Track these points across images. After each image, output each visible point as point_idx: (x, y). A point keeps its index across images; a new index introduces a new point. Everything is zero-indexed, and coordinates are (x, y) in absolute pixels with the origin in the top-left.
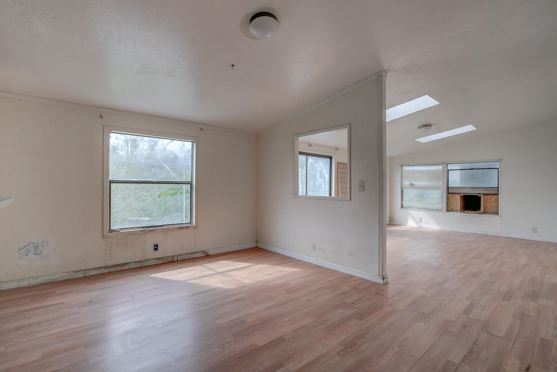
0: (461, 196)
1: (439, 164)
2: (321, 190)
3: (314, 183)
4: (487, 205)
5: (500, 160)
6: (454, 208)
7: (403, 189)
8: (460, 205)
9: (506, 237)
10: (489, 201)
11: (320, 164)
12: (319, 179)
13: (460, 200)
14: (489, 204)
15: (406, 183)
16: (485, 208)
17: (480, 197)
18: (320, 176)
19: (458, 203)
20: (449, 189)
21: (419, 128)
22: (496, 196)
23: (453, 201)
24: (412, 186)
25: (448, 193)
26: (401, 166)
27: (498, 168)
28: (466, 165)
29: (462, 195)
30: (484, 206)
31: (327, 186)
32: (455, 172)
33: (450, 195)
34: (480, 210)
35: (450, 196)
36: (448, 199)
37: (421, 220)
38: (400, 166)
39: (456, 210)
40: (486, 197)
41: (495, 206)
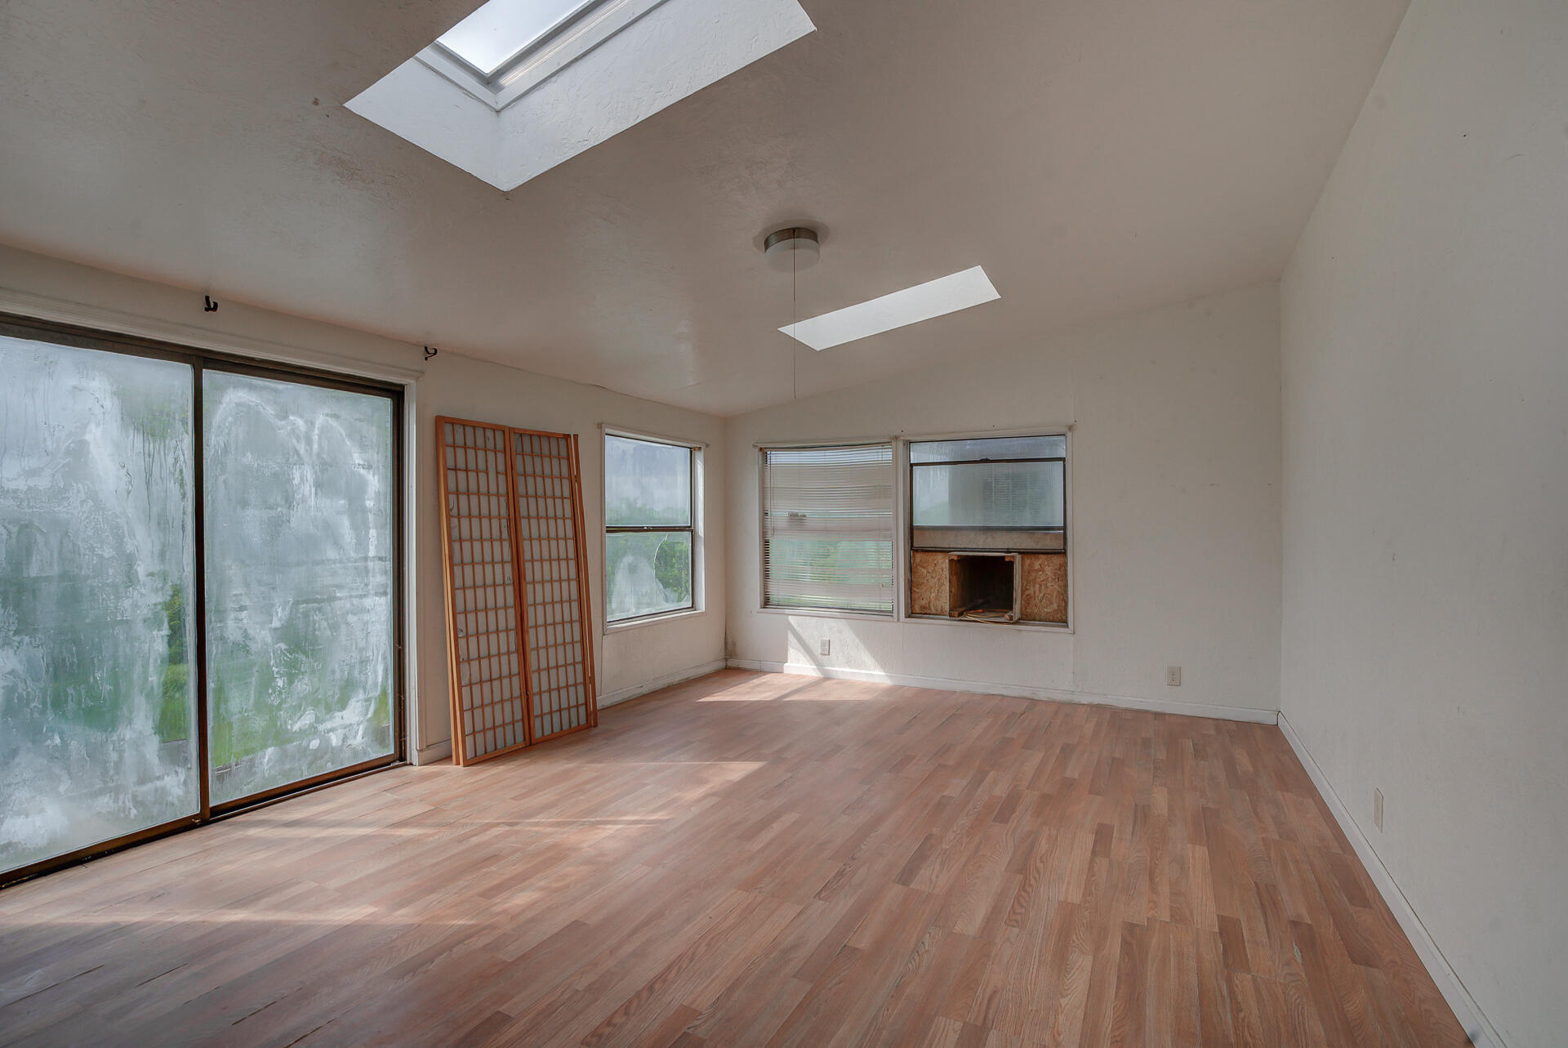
0: (951, 561)
1: (882, 444)
2: (331, 554)
3: (276, 526)
4: (1031, 592)
5: (1070, 428)
6: (931, 605)
7: (769, 537)
8: (951, 592)
9: (1091, 706)
10: (1036, 578)
11: (320, 420)
12: (312, 501)
13: (948, 576)
14: (1037, 586)
15: (780, 513)
16: (1027, 600)
17: (1011, 564)
18: (318, 485)
19: (943, 584)
20: (915, 532)
21: (767, 245)
22: (1057, 560)
23: (929, 577)
24: (796, 520)
25: (913, 549)
26: (761, 449)
27: (1063, 460)
28: (968, 447)
29: (955, 555)
30: (1022, 595)
31: (373, 532)
32: (931, 472)
33: (919, 556)
34: (1011, 608)
35: (918, 560)
36: (911, 569)
37: (827, 647)
38: (757, 450)
39: (939, 612)
40: (1027, 562)
41: (1055, 594)
